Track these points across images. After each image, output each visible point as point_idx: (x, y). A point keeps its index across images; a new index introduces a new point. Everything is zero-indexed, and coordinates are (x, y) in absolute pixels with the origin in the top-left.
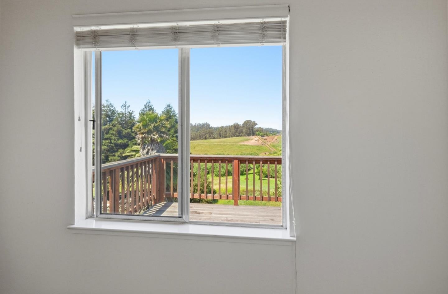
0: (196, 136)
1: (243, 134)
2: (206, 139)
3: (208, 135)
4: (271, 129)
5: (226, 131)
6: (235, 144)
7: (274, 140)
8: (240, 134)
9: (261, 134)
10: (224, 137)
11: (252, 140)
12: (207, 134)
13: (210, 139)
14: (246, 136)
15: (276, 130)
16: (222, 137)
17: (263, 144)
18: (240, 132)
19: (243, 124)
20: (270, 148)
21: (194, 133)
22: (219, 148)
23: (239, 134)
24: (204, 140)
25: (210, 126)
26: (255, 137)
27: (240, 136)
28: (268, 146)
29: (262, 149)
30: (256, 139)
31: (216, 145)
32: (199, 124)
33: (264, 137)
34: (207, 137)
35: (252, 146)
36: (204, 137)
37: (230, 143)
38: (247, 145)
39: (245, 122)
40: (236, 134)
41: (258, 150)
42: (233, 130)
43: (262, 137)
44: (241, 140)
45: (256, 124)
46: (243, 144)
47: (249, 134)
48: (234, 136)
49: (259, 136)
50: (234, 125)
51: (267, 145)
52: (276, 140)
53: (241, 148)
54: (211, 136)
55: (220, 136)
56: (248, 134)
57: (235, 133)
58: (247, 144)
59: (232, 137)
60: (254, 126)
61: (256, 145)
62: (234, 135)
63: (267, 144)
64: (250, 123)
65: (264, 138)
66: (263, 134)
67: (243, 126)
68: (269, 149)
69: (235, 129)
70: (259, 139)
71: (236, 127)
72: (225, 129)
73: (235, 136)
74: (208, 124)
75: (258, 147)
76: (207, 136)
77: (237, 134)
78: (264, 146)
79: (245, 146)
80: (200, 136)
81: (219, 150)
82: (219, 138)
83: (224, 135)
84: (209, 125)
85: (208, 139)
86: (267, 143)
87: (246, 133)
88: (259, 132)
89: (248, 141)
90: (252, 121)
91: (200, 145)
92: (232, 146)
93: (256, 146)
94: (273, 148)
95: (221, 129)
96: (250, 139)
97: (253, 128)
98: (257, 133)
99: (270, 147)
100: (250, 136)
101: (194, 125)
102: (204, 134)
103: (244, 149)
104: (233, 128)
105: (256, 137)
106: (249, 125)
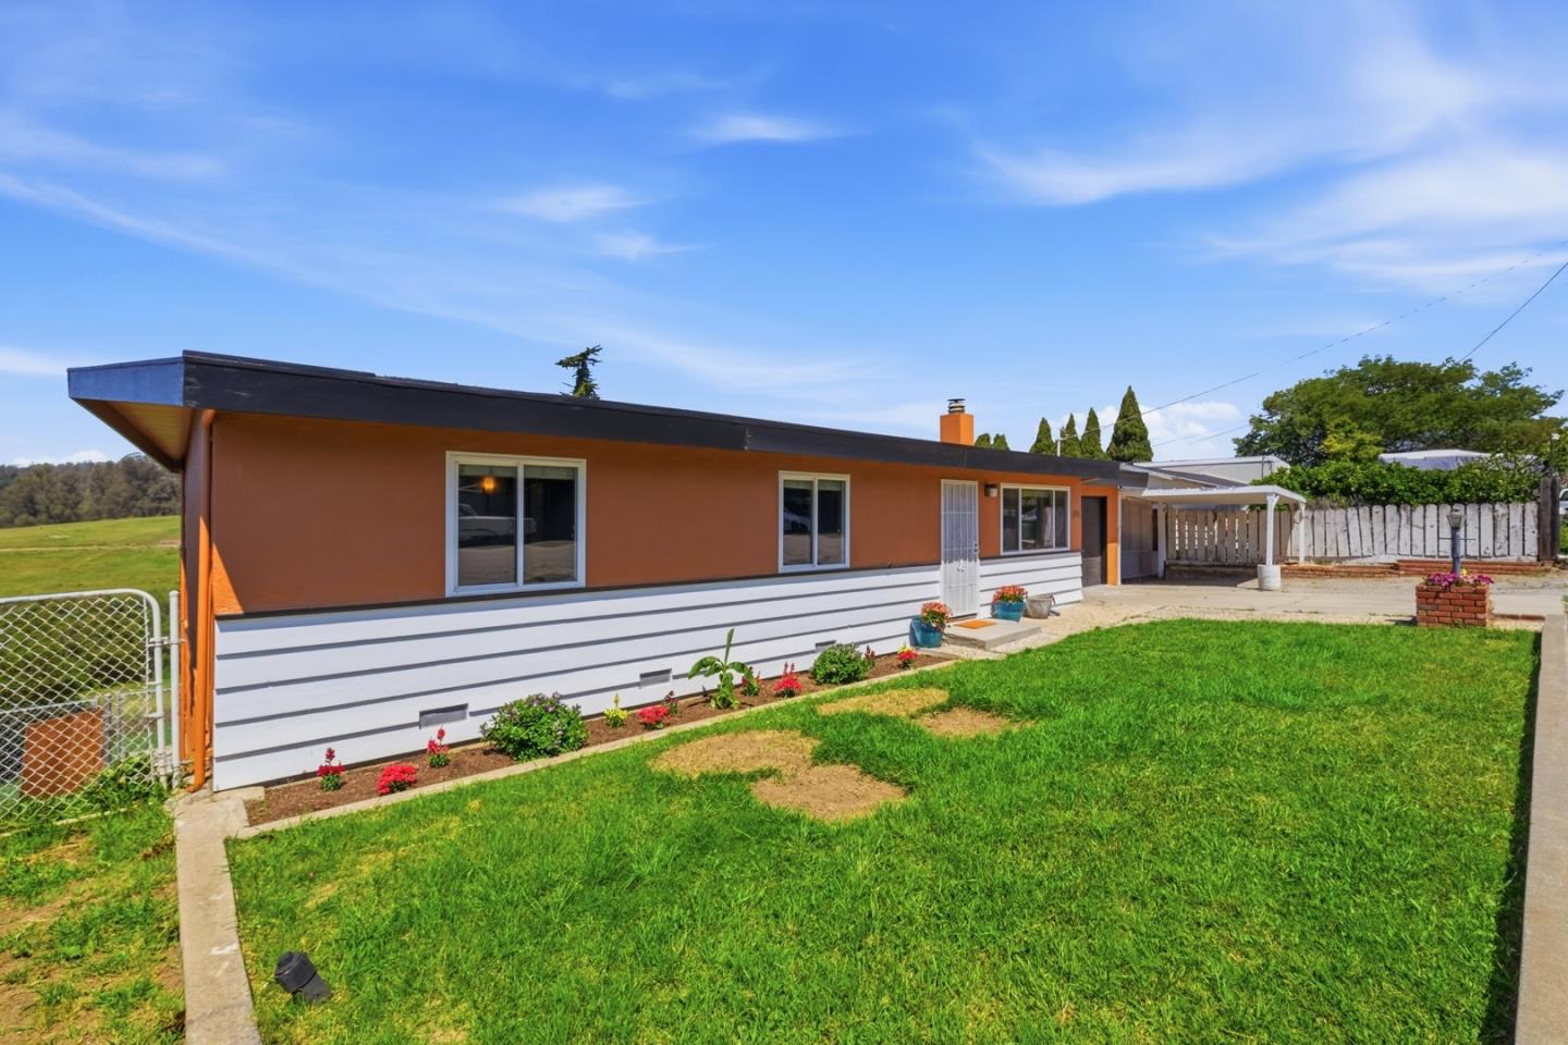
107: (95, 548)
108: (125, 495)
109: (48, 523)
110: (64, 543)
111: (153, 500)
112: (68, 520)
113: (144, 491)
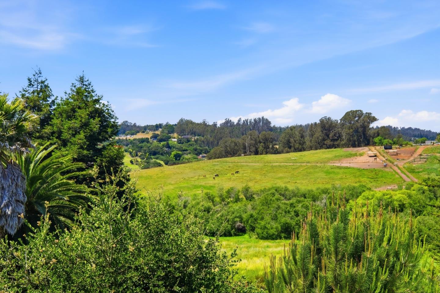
0: (236, 147)
1: (343, 142)
2: (256, 153)
3: (262, 144)
4: (416, 129)
5: (302, 137)
6: (318, 165)
7: (416, 155)
8: (335, 143)
9: (386, 141)
10: (298, 148)
11: (361, 155)
12: (260, 142)
13: (267, 153)
14: (348, 147)
15: (430, 131)
16: (293, 149)
17: (385, 166)
18: (336, 138)
19: (341, 120)
20: (403, 175)
21: (232, 142)
22: (281, 175)
23: (332, 143)
24: (253, 157)
25: (272, 125)
26: (370, 150)
27: (335, 148)
28: (399, 171)
29: (382, 177)
30: (371, 153)
31: (276, 166)
32: (247, 121)
33: (391, 148)
34: (259, 150)
35: (359, 170)
36: (253, 149)
37: (308, 163)
38: (347, 168)
39: (348, 114)
40: (325, 142)
41: (372, 180)
42: (319, 134)
43: (386, 148)
44: (336, 156)
45: (374, 119)
46: (339, 165)
47: (357, 143)
48: (321, 148)
49: (378, 148)
50: (322, 121)
51: (396, 168)
52: (421, 155)
53: (332, 175)
54: (269, 148)
55: (290, 147)
56: (355, 141)
57: (324, 140)
58: (348, 165)
59: (316, 149)
60: (369, 123)
61: (368, 168)
62: (320, 145)
63: (397, 166)
64: (359, 117)
65: (390, 151)
66: (391, 141)
67: (343, 125)
68: (401, 177)
69: (324, 132)
70: (378, 154)
71: (327, 126)
72: (301, 130)
73: (324, 146)
74: (267, 120)
75: (374, 173)
76: (261, 147)
77: (328, 142)
78: (387, 170)
79: (342, 170)
80: (245, 148)
81: (280, 178)
82: (288, 152)
83: (297, 146)
84: (270, 123)
85: (261, 154)
86: (396, 163)
87: (349, 140)
88: (379, 138)
89: (352, 158)
90: (364, 112)
91: (243, 166)
92: (312, 170)
93: (370, 170)
94: (410, 175)
95: (290, 131)
96: (356, 155)
97: (365, 127)
98: (376, 140)
99: (402, 172)
100: (359, 146)
101: (235, 124)
102: (253, 142)
103: (339, 176)
104: (319, 129)
105: (373, 148)
106: (357, 121)
107: (305, 164)
108: (320, 138)
109: (294, 152)
110: (295, 161)
111: (332, 140)
112: (300, 151)
113: (328, 136)
